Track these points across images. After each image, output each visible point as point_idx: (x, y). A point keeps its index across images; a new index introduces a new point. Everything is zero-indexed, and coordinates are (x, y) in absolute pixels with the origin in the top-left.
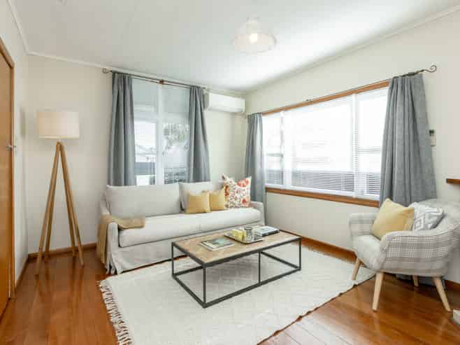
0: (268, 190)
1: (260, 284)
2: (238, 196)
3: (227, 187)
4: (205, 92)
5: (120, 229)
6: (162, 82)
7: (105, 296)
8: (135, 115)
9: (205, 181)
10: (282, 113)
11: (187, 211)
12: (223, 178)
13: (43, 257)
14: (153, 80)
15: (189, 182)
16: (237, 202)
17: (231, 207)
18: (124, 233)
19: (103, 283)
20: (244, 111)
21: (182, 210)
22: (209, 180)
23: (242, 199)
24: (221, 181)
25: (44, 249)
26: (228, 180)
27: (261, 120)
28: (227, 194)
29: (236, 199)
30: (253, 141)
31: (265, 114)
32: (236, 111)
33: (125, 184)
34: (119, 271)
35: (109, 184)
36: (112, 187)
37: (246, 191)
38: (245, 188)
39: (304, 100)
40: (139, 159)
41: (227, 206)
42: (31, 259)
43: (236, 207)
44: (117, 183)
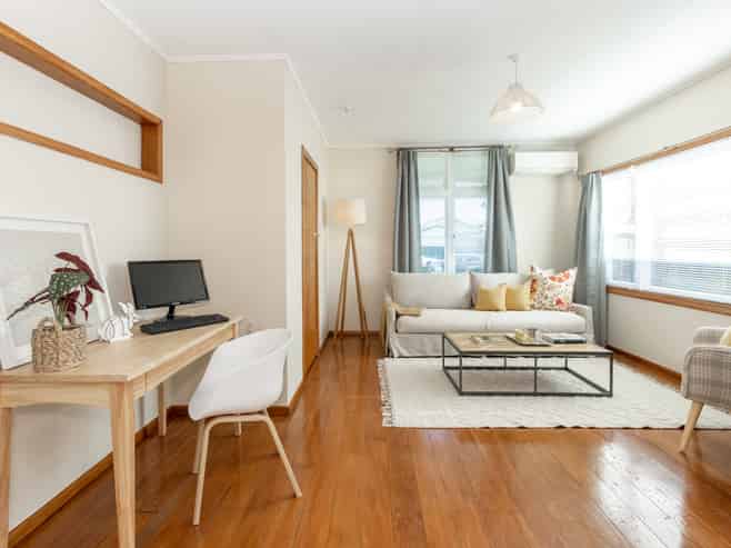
0: (609, 289)
1: (535, 394)
2: (550, 294)
3: (534, 281)
4: (510, 151)
5: (398, 316)
6: (452, 149)
7: (379, 369)
8: (421, 193)
9: (510, 271)
10: (632, 169)
11: (477, 307)
12: (532, 269)
13: (338, 336)
14: (440, 149)
15: (486, 272)
16: (547, 302)
17: (539, 309)
18: (401, 319)
19: (380, 361)
20: (576, 170)
21: (472, 306)
22: (515, 271)
23: (555, 298)
24: (529, 273)
25: (339, 329)
26: (538, 271)
27: (599, 182)
28: (533, 290)
29: (546, 298)
30: (585, 214)
31: (604, 172)
32: (561, 171)
33: (410, 271)
34: (396, 355)
35: (394, 270)
36: (397, 274)
37: (565, 288)
38: (563, 284)
39: (659, 148)
40: (424, 243)
41: (533, 307)
42: (330, 335)
43: (546, 309)
44: (401, 270)
